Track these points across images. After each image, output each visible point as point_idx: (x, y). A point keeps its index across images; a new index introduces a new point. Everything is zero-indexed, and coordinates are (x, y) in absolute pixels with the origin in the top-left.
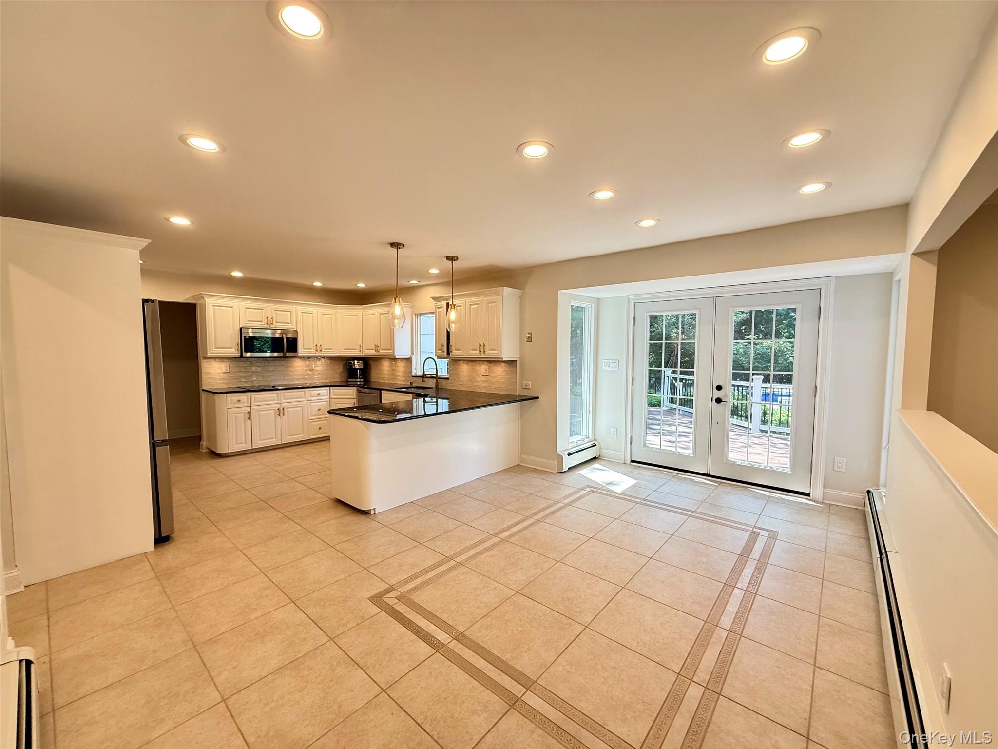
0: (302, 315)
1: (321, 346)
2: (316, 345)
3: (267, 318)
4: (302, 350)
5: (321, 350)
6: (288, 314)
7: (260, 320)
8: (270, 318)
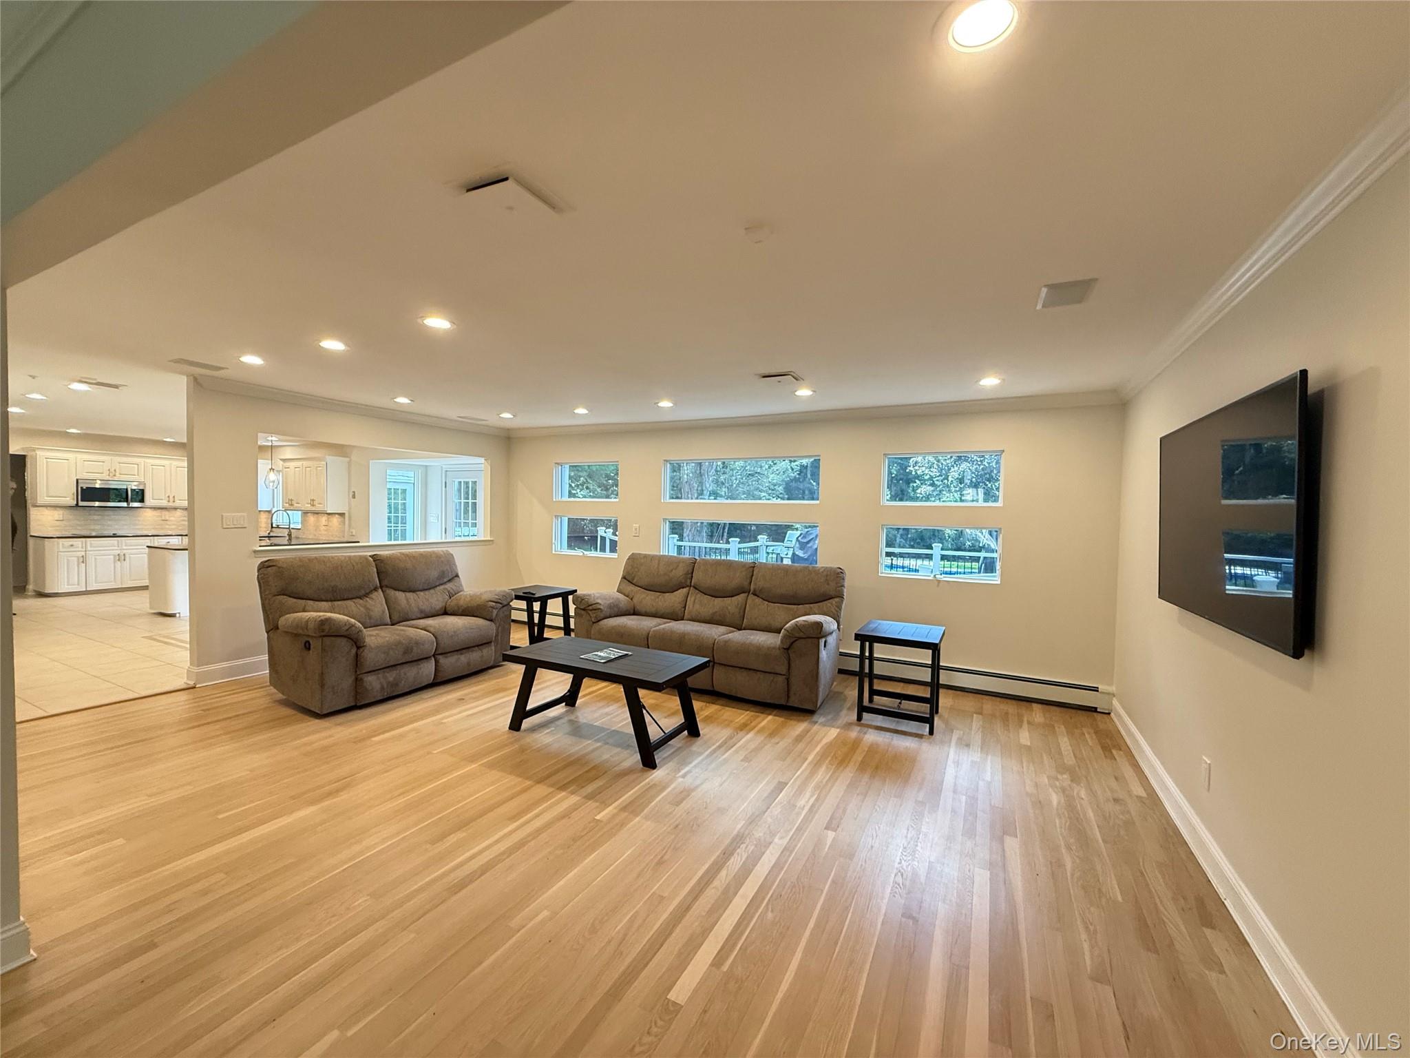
0: (153, 468)
1: (174, 497)
2: (169, 497)
3: (109, 470)
4: (149, 500)
5: (174, 502)
6: (134, 467)
7: (101, 471)
8: (112, 470)
